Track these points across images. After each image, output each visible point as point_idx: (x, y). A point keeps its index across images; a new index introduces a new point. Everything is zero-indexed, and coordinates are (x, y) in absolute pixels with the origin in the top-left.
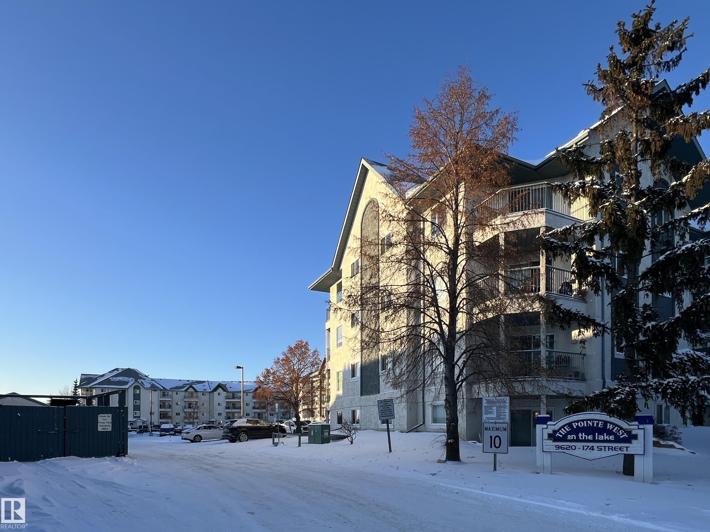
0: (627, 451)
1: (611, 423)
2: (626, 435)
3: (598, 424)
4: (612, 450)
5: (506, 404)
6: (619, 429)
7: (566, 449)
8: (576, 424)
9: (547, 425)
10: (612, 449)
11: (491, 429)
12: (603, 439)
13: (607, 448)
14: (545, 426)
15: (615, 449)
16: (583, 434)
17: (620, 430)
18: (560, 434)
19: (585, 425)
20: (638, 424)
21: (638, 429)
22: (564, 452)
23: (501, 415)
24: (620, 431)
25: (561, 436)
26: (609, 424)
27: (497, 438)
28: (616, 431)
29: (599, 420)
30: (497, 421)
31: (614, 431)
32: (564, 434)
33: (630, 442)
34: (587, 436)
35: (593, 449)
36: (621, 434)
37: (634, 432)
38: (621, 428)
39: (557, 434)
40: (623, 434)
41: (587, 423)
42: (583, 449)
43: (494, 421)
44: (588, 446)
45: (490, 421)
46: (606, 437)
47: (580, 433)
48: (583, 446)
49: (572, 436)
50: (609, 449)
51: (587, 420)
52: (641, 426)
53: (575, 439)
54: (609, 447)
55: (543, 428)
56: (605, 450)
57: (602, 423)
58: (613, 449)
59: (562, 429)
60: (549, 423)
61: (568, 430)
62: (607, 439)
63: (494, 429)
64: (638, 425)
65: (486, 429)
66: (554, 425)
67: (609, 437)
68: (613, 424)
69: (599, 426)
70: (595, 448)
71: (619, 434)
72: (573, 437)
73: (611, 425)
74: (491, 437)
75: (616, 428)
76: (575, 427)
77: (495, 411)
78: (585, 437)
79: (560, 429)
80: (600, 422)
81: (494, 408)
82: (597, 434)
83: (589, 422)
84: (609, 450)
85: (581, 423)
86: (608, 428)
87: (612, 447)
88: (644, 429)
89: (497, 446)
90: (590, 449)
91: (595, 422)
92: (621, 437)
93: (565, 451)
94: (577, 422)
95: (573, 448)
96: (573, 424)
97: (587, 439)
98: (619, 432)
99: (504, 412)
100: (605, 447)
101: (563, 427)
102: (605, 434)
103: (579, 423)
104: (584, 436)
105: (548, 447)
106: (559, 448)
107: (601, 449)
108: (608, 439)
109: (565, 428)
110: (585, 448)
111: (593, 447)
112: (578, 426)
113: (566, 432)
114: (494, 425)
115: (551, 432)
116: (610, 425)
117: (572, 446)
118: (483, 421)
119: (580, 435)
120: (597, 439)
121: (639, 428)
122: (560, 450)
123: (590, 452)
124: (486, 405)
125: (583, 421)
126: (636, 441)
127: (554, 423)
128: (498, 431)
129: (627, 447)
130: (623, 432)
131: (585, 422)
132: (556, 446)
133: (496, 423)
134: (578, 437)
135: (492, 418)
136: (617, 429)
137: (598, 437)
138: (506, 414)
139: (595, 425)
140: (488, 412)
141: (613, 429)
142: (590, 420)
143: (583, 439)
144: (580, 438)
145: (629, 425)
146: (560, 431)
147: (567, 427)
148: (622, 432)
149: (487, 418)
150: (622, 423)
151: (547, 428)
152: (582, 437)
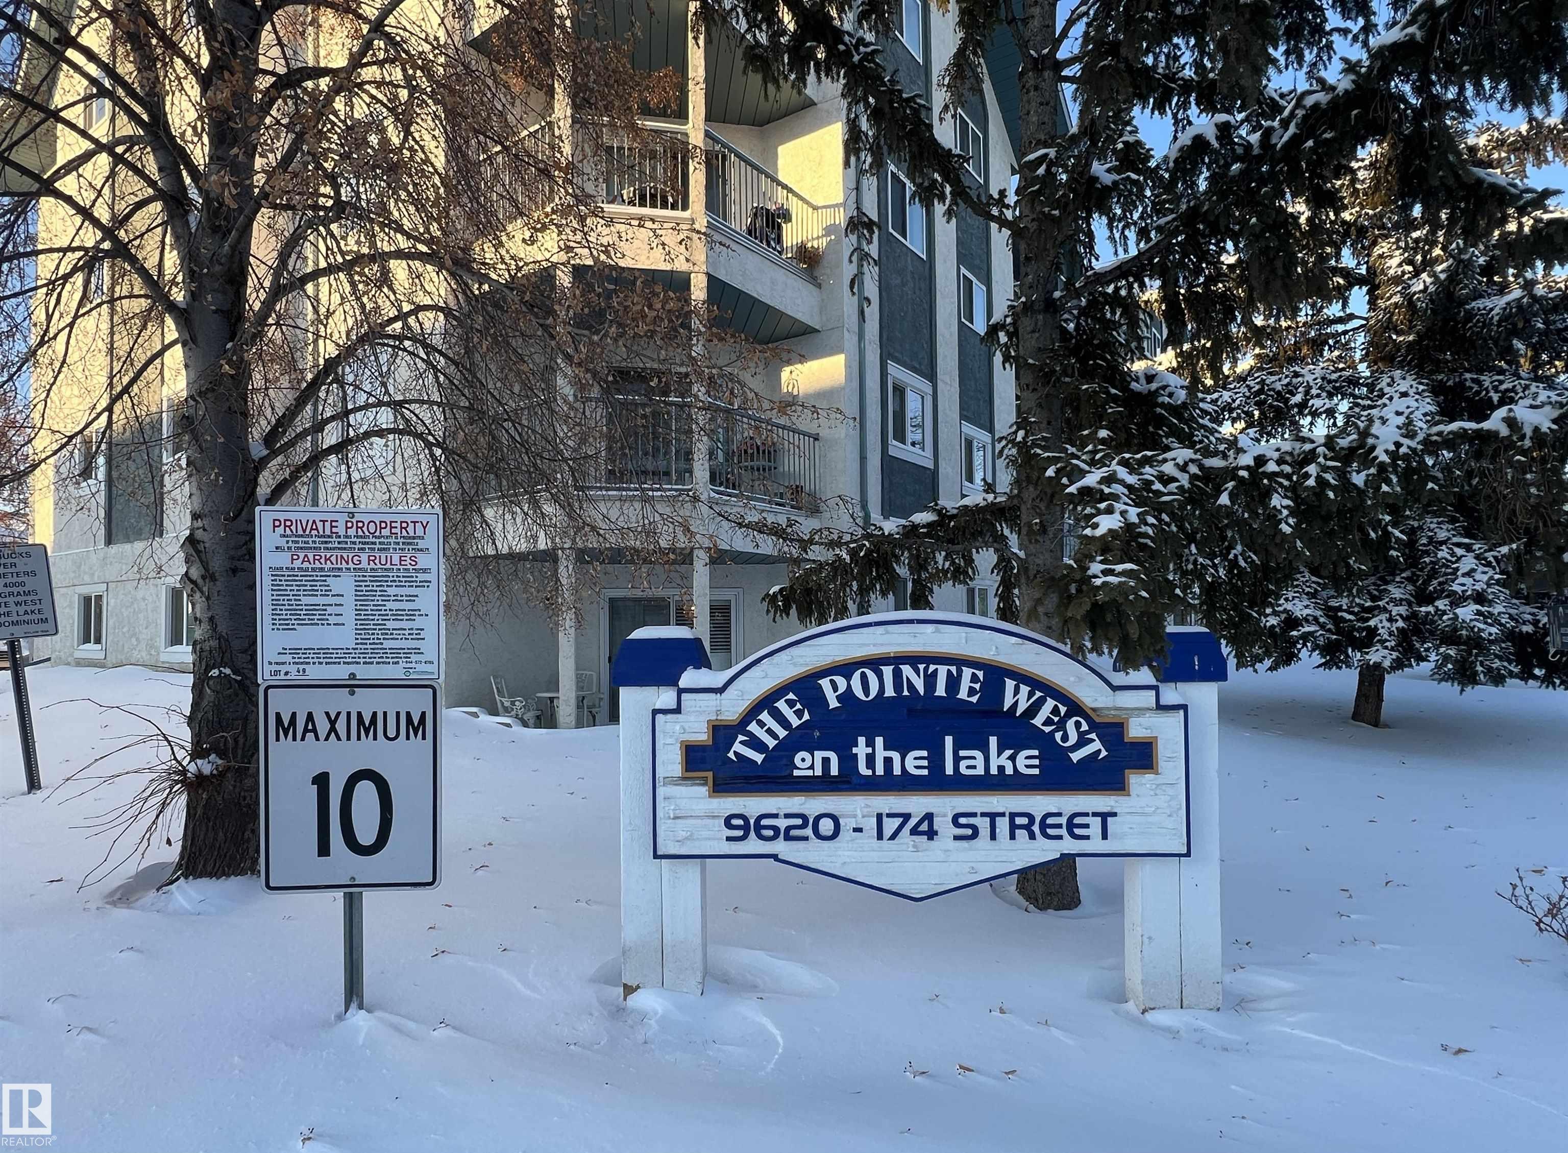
0: (1105, 836)
1: (1022, 678)
2: (1097, 745)
3: (953, 683)
4: (1032, 836)
5: (424, 561)
6: (1063, 710)
7: (788, 838)
8: (841, 682)
9: (681, 692)
10: (1028, 828)
11: (323, 726)
12: (980, 771)
13: (1003, 824)
14: (665, 697)
15: (1044, 826)
16: (879, 741)
17: (1068, 715)
18: (755, 744)
19: (890, 692)
20: (1152, 681)
21: (1160, 707)
22: (775, 857)
23: (387, 634)
24: (1070, 725)
25: (759, 758)
26: (1010, 684)
27: (366, 791)
28: (1048, 722)
29: (960, 662)
30: (364, 672)
31: (1038, 721)
32: (771, 743)
33: (1118, 786)
34: (896, 756)
35: (931, 834)
36: (1073, 738)
37: (1136, 730)
38: (1075, 708)
39: (738, 747)
40: (1083, 741)
41: (897, 674)
42: (880, 836)
43: (340, 672)
44: (907, 817)
45: (315, 673)
46: (999, 761)
47: (862, 740)
48: (879, 817)
49: (819, 755)
50: (1013, 827)
51: (897, 660)
52: (1171, 694)
53: (834, 771)
54: (1013, 816)
55: (655, 712)
56: (993, 837)
57: (974, 678)
58: (1036, 828)
59: (765, 716)
60: (690, 677)
61: (795, 722)
62: (1001, 768)
63: (341, 726)
64: (1156, 688)
65: (286, 727)
66: (721, 690)
67: (1013, 758)
68: (1035, 683)
69: (963, 694)
70: (943, 824)
71: (1065, 738)
72: (826, 761)
73: (1025, 689)
74: (322, 781)
75: (1050, 703)
76: (833, 703)
77: (349, 601)
78: (888, 761)
79: (752, 713)
80: (967, 672)
81: (344, 585)
82: (949, 740)
83: (907, 670)
84: (1012, 837)
85: (864, 678)
86: (1008, 703)
87: (1031, 818)
88: (1184, 707)
89: (366, 837)
90: (914, 831)
91: (943, 671)
92: (1076, 757)
93: (780, 847)
94: (846, 669)
95: (826, 826)
96: (825, 683)
97: (897, 771)
98: (1061, 726)
99: (411, 615)
100: (993, 817)
101: (767, 702)
102: (993, 741)
103: (857, 675)
104: (881, 754)
105: (682, 829)
106: (746, 828)
107: (975, 829)
108: (1009, 771)
109: (781, 705)
110: (890, 825)
111: (929, 817)
112: (847, 697)
113: (782, 733)
114: (340, 702)
115: (702, 736)
116: (1017, 691)
117: (818, 818)
118: (264, 674)
119: (861, 750)
120: (949, 770)
121: (1163, 702)
122: (753, 845)
123: (917, 849)
124: (283, 559)
125: (875, 663)
126: (1149, 777)
127: (717, 678)
128: (367, 742)
129: (1105, 817)
130: (1085, 727)
131: (888, 671)
132: (728, 824)
133: (352, 686)
134: (849, 761)
135: (326, 655)
136: (1055, 711)
137: (957, 759)
138: (419, 622)
139: (941, 691)
140: (295, 612)
141: (1033, 710)
142: (913, 660)
143: (880, 771)
144: (863, 770)
145: (1115, 688)
146: (753, 727)
147: (791, 703)
148: (1078, 725)
149: (295, 651)
150: (1080, 679)
151: (678, 710)
152: (871, 760)
